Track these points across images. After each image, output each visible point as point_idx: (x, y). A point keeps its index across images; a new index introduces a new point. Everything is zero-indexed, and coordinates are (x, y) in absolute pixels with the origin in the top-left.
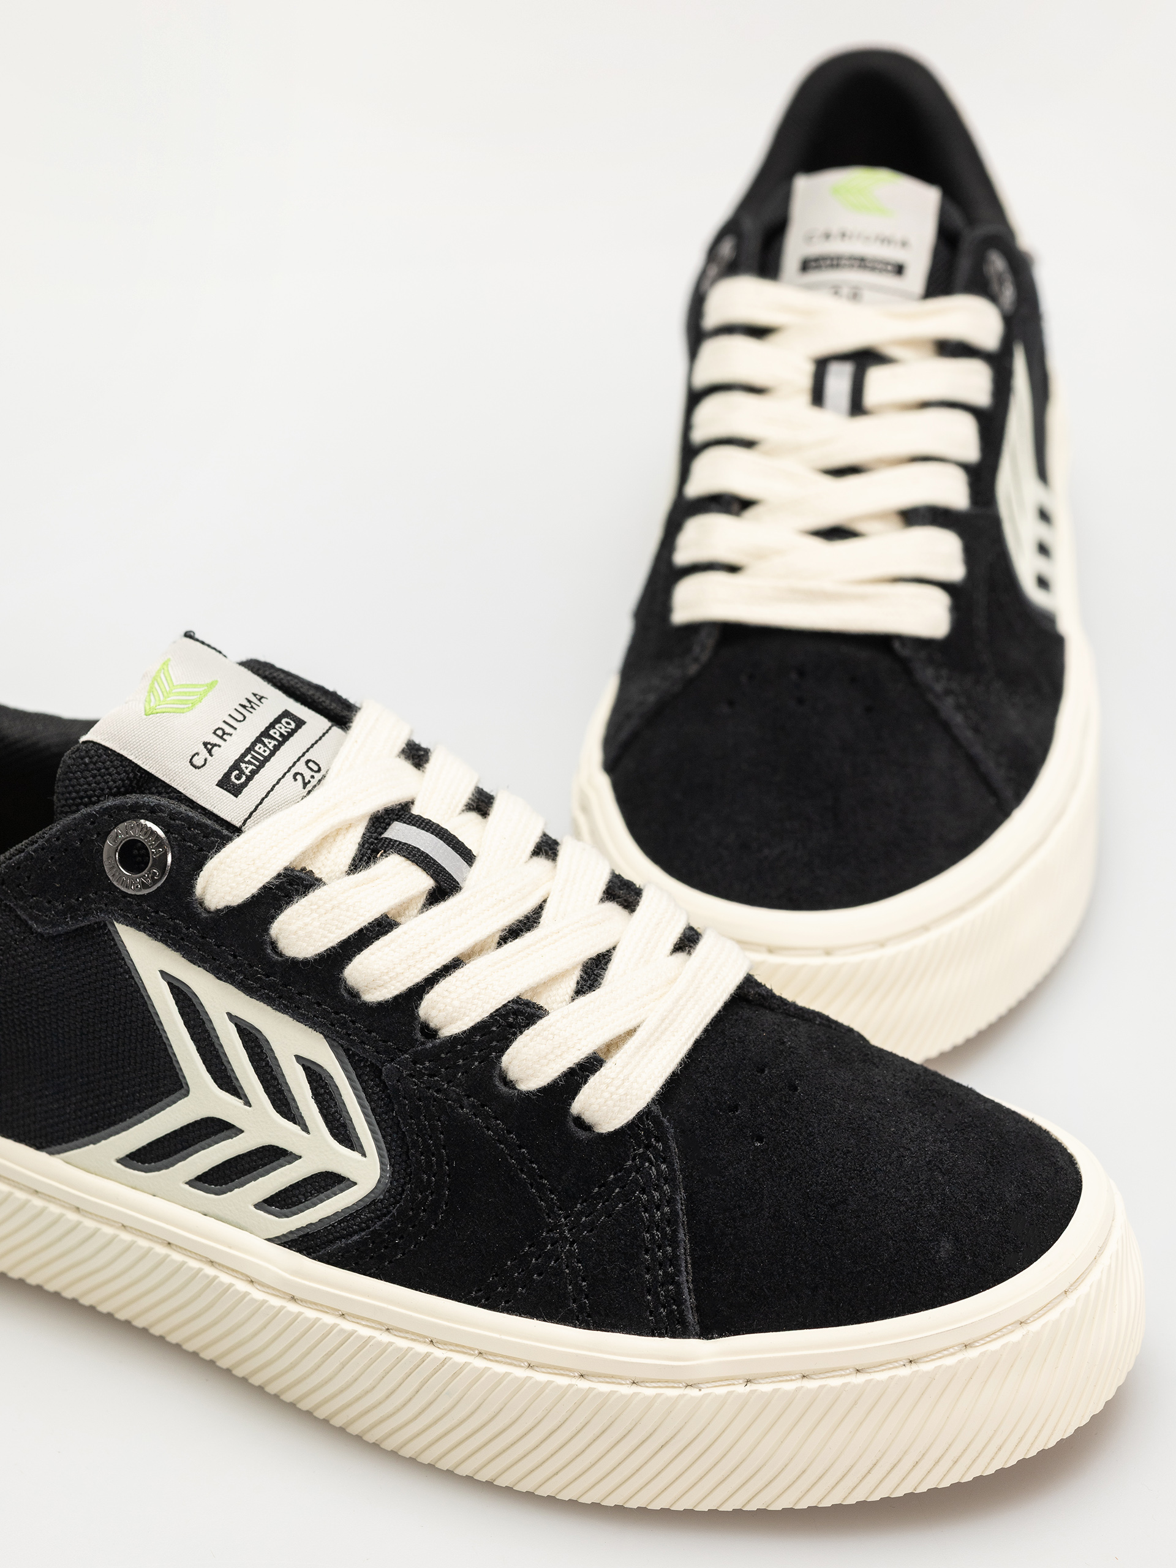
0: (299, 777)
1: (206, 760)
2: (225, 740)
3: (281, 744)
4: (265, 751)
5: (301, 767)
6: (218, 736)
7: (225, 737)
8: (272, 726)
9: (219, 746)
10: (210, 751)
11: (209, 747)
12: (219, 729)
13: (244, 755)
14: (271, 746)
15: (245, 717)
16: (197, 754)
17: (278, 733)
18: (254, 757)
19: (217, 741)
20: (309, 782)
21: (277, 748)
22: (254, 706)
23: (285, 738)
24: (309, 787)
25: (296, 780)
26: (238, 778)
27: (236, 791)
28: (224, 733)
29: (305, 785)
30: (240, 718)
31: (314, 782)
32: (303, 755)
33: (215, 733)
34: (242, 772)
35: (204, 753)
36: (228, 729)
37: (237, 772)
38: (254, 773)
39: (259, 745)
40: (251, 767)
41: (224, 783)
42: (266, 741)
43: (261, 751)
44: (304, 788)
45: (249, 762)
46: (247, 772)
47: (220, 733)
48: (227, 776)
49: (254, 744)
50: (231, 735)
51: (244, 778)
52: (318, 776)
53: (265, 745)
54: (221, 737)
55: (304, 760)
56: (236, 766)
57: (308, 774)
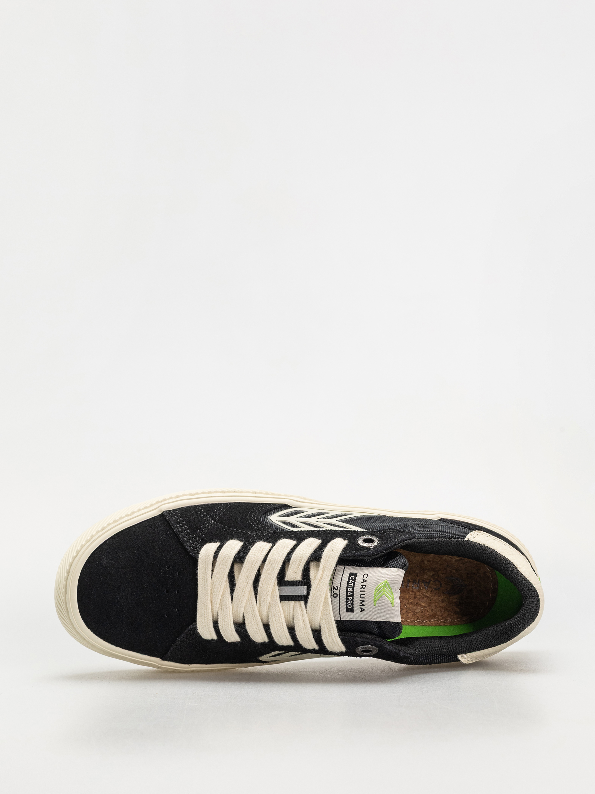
0: (336, 588)
1: (364, 577)
2: (361, 586)
3: (347, 596)
4: (349, 590)
5: (337, 592)
6: (364, 586)
7: (362, 587)
8: (352, 600)
9: (362, 583)
10: (364, 580)
11: (364, 581)
12: (365, 588)
13: (354, 584)
14: (349, 592)
15: (361, 598)
16: (367, 577)
17: (349, 599)
18: (351, 586)
19: (363, 584)
20: (333, 590)
21: (347, 593)
22: (361, 604)
23: (347, 599)
24: (333, 588)
25: (337, 587)
26: (352, 578)
27: (351, 574)
28: (363, 588)
29: (334, 587)
30: (362, 596)
31: (332, 591)
32: (339, 596)
33: (365, 586)
34: (352, 580)
35: (365, 578)
36: (362, 589)
37: (353, 579)
38: (349, 581)
39: (352, 591)
40: (350, 582)
41: (355, 575)
42: (351, 594)
43: (350, 589)
44: (334, 586)
45: (351, 583)
46: (350, 580)
47: (364, 587)
48: (356, 577)
49: (353, 590)
50: (361, 588)
51: (351, 578)
52: (333, 593)
53: (350, 592)
54: (363, 586)
55: (338, 595)
56: (354, 580)
57: (336, 592)
